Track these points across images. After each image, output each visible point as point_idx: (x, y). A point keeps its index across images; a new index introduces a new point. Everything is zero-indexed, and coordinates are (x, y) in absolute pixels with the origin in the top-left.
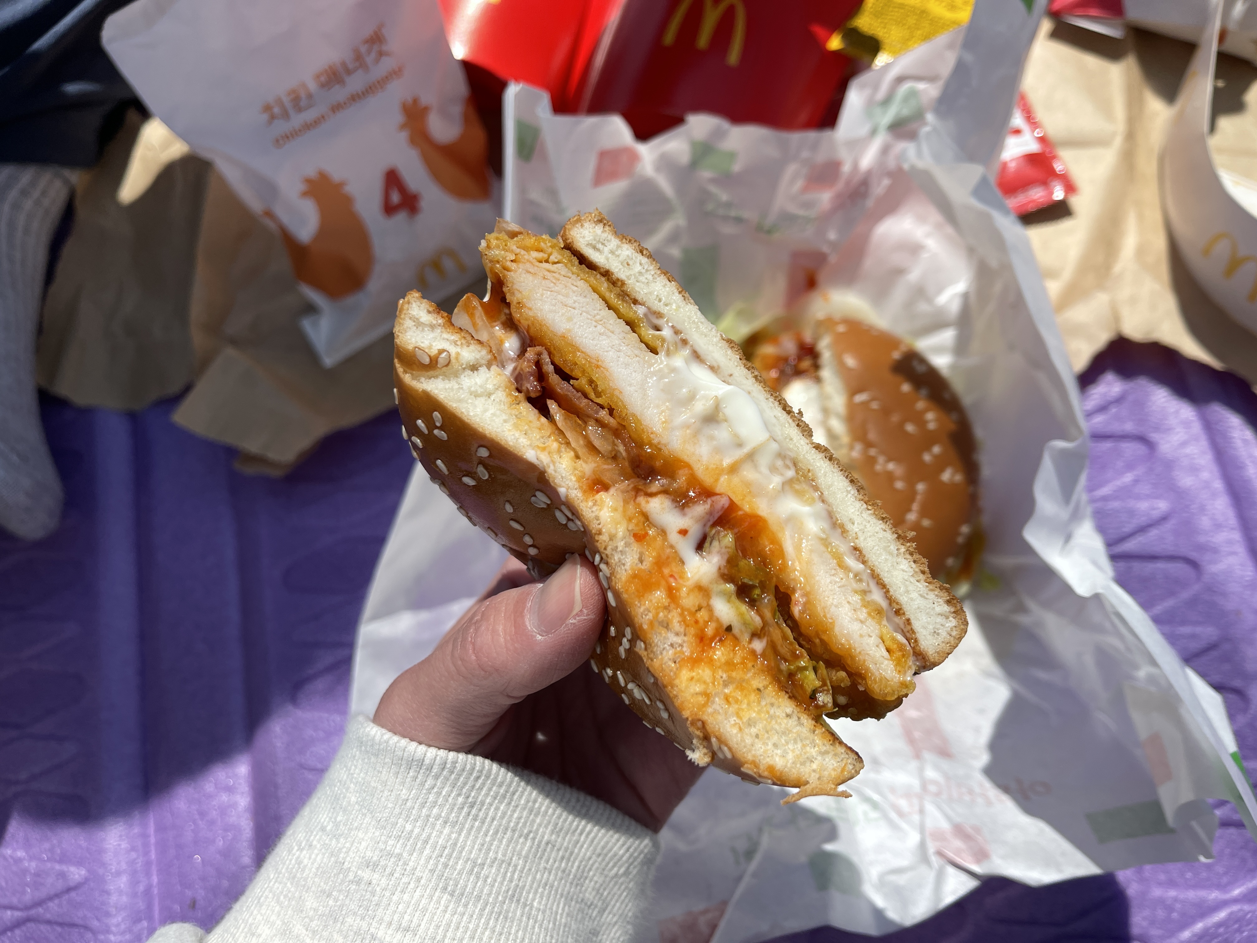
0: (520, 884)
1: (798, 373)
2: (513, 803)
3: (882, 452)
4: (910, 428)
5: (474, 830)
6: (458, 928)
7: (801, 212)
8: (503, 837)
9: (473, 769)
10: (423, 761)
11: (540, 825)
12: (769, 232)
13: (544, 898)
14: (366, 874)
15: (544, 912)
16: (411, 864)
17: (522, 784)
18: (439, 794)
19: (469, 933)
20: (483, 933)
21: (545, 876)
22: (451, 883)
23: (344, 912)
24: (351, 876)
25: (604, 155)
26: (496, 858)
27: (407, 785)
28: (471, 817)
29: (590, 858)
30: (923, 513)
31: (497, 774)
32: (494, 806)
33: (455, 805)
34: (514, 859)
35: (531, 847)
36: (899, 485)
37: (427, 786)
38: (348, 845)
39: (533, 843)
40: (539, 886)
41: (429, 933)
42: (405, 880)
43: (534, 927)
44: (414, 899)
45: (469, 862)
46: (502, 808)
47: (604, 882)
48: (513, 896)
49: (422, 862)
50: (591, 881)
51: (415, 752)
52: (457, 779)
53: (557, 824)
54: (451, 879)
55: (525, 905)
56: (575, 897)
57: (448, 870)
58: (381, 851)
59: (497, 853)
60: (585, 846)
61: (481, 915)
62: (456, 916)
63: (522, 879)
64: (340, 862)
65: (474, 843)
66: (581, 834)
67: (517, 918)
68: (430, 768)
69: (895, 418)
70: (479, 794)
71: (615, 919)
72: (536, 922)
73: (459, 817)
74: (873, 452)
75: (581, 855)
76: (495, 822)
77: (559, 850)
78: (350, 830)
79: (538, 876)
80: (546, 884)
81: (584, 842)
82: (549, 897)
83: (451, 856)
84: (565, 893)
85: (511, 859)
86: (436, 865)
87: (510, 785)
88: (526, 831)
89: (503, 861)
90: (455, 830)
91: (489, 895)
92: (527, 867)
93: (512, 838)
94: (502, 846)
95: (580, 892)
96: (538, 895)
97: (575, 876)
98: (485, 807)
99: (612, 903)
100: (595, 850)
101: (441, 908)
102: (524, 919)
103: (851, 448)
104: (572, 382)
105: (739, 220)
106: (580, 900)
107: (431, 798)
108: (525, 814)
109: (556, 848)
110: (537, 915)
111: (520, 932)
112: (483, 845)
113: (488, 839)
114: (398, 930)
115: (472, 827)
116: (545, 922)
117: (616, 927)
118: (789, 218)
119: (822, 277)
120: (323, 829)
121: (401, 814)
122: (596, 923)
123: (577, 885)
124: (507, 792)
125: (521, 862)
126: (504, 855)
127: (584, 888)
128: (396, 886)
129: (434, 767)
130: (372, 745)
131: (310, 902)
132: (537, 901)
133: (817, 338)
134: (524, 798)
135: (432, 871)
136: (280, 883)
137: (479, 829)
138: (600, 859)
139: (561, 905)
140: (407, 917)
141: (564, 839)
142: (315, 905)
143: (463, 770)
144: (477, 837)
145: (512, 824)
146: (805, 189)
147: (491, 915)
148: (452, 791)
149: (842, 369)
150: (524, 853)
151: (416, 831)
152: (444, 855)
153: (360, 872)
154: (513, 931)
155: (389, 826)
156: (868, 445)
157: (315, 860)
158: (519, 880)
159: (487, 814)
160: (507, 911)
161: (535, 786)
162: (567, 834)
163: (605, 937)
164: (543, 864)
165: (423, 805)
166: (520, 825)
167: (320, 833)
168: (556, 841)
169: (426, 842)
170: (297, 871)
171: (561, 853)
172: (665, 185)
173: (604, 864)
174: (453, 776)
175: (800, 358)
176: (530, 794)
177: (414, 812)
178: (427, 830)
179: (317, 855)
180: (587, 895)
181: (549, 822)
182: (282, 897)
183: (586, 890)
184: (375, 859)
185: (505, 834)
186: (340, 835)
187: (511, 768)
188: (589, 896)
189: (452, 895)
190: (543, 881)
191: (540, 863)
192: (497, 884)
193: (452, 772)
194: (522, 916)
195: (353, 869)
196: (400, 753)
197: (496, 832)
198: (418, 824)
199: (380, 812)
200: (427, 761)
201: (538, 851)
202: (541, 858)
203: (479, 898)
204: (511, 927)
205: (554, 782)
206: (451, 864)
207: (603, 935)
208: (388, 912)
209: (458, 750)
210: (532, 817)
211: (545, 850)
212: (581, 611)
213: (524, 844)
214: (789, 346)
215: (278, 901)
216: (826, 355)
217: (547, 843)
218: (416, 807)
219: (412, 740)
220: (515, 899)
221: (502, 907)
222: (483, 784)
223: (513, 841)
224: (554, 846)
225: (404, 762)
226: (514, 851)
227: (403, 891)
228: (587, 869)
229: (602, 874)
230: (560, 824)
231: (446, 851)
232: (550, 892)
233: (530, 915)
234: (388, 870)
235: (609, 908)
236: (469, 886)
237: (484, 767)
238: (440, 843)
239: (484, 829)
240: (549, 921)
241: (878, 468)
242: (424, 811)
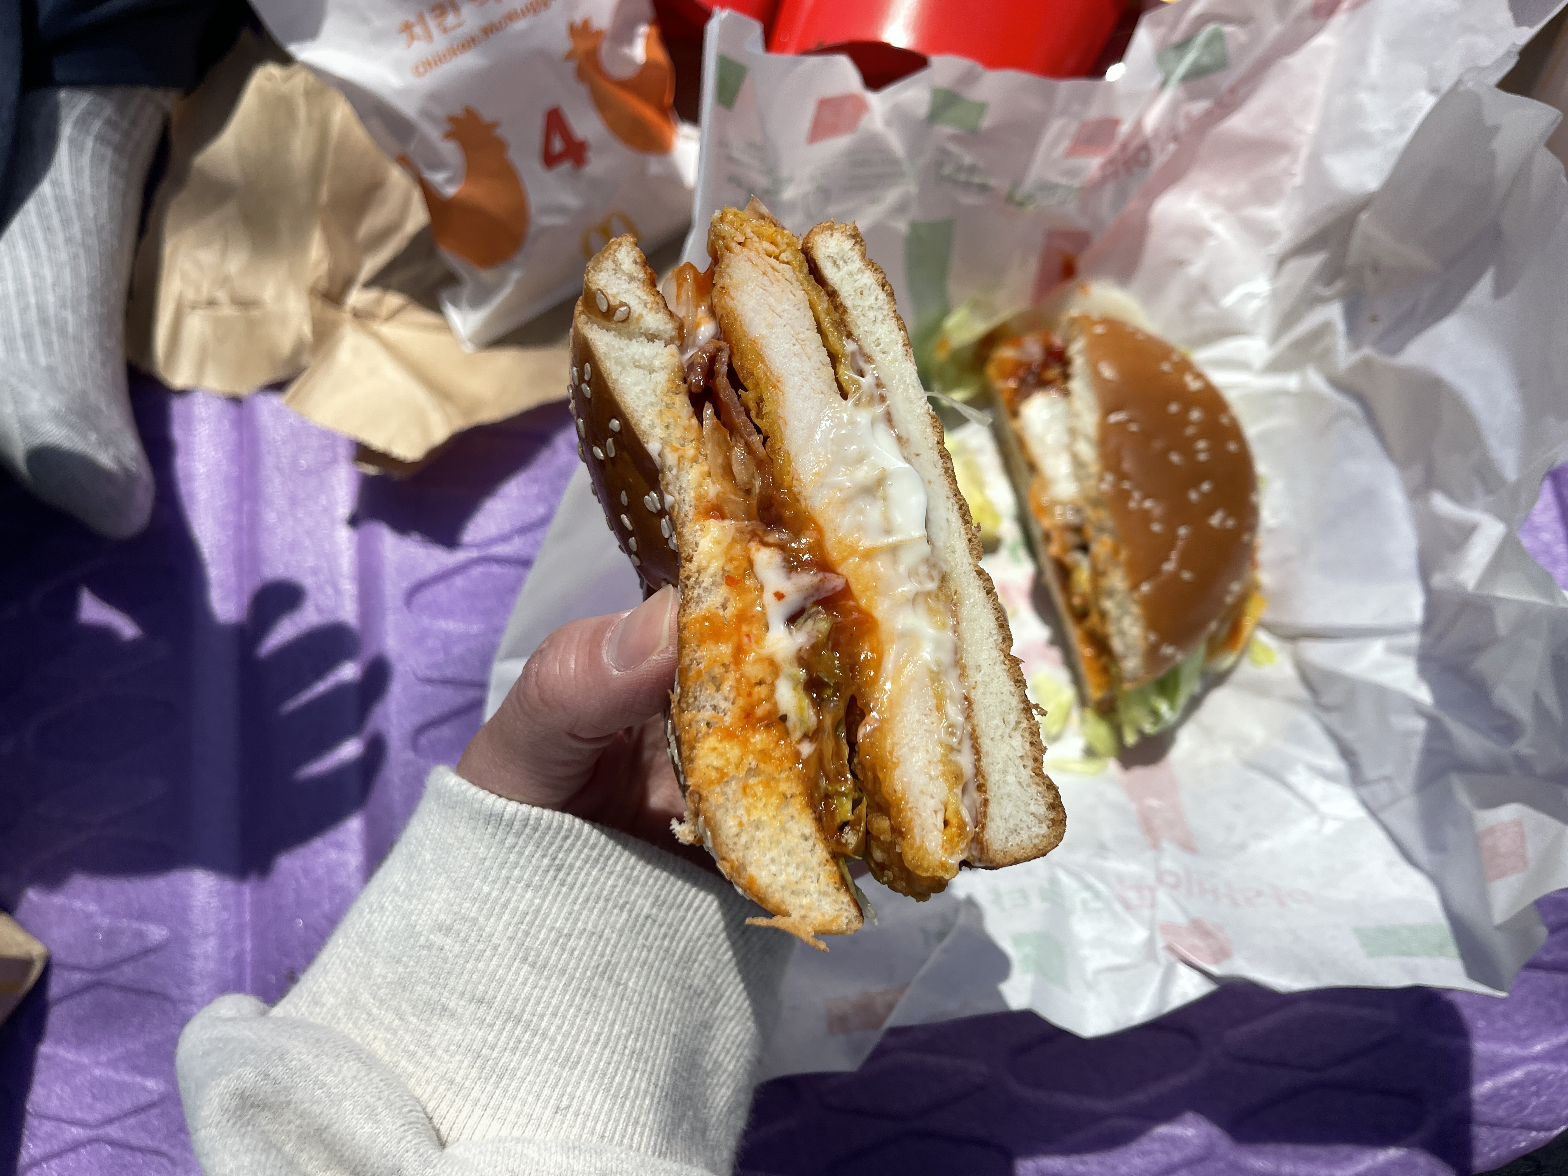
0: (613, 961)
1: (1042, 384)
2: (607, 869)
3: (1138, 487)
4: (1175, 458)
5: (561, 896)
6: (538, 1003)
7: (1063, 181)
8: (594, 907)
9: (560, 827)
10: (502, 816)
11: (638, 896)
12: (1021, 204)
13: (642, 979)
14: (438, 939)
15: (641, 995)
16: (488, 929)
17: (619, 848)
18: (521, 854)
19: (550, 1009)
20: (567, 1010)
21: (644, 954)
22: (532, 953)
23: (413, 980)
24: (422, 940)
25: (824, 104)
26: (585, 930)
27: (485, 842)
28: (557, 882)
29: (699, 939)
30: (1183, 564)
31: (589, 835)
32: (585, 871)
33: (539, 867)
34: (606, 931)
35: (627, 920)
36: (1156, 527)
37: (507, 845)
38: (420, 907)
39: (630, 916)
40: (636, 965)
41: (506, 1007)
42: (480, 946)
43: (628, 1010)
44: (491, 968)
45: (553, 933)
46: (594, 873)
47: (716, 967)
48: (604, 972)
49: (500, 928)
50: (701, 964)
51: (493, 805)
52: (542, 838)
53: (659, 896)
54: (532, 949)
55: (618, 984)
56: (681, 982)
57: (529, 939)
58: (455, 913)
59: (586, 923)
60: (693, 924)
61: (565, 991)
62: (537, 990)
63: (615, 956)
64: (412, 925)
65: (560, 910)
66: (688, 910)
67: (607, 997)
68: (510, 825)
69: (1158, 445)
70: (568, 856)
71: (731, 1013)
72: (630, 1004)
73: (543, 881)
74: (1127, 485)
75: (688, 934)
76: (586, 889)
77: (661, 926)
78: (424, 890)
79: (635, 954)
80: (645, 963)
81: (692, 920)
82: (648, 978)
83: (533, 924)
84: (668, 976)
85: (603, 932)
86: (516, 932)
87: (604, 849)
88: (621, 902)
89: (593, 933)
90: (538, 895)
91: (576, 969)
92: (622, 942)
93: (605, 908)
94: (593, 917)
95: (687, 977)
96: (635, 975)
97: (681, 958)
98: (574, 871)
99: (727, 994)
100: (705, 929)
101: (520, 980)
102: (617, 999)
103: (1101, 479)
104: (740, 391)
105: (983, 188)
106: (687, 986)
107: (513, 857)
108: (621, 881)
109: (657, 924)
110: (633, 997)
111: (611, 1013)
112: (570, 914)
113: (576, 908)
114: (471, 1001)
115: (559, 893)
116: (642, 1005)
117: (733, 1023)
118: (1049, 188)
119: (1082, 263)
120: (396, 890)
121: (478, 874)
122: (708, 1015)
123: (683, 969)
124: (600, 855)
125: (614, 936)
126: (595, 927)
127: (692, 973)
128: (470, 953)
129: (515, 823)
130: (449, 798)
131: (379, 969)
132: (633, 980)
133: (1068, 341)
134: (620, 864)
135: (511, 939)
136: (349, 948)
137: (567, 896)
138: (711, 940)
139: (663, 989)
140: (481, 988)
141: (667, 914)
142: (383, 972)
143: (549, 828)
144: (563, 905)
145: (605, 893)
146: (1071, 152)
147: (577, 991)
148: (536, 851)
149: (1097, 380)
150: (618, 926)
151: (495, 893)
152: (525, 922)
153: (432, 936)
154: (602, 1011)
155: (465, 887)
156: (1121, 476)
157: (386, 923)
158: (612, 956)
159: (576, 879)
160: (597, 989)
161: (634, 851)
162: (671, 908)
163: (720, 1032)
164: (641, 940)
165: (502, 866)
166: (615, 894)
167: (393, 894)
168: (657, 916)
169: (505, 906)
170: (367, 935)
171: (663, 930)
172: (896, 143)
173: (716, 946)
174: (537, 835)
175: (1045, 365)
176: (628, 860)
177: (492, 873)
178: (507, 894)
179: (388, 917)
180: (696, 981)
181: (649, 894)
182: (349, 964)
183: (695, 975)
184: (448, 922)
185: (597, 903)
186: (413, 896)
187: (605, 829)
188: (698, 981)
189: (533, 965)
190: (641, 960)
191: (637, 940)
192: (585, 958)
193: (535, 830)
194: (614, 996)
195: (425, 932)
196: (476, 806)
197: (587, 900)
198: (497, 886)
199: (455, 872)
200: (507, 816)
201: (635, 926)
202: (639, 933)
203: (563, 972)
204: (601, 1007)
205: (656, 848)
206: (532, 932)
207: (717, 1030)
208: (460, 982)
209: (544, 806)
210: (629, 886)
211: (644, 925)
212: (667, 647)
213: (619, 915)
214: (1033, 349)
215: (345, 968)
216: (1079, 363)
217: (648, 917)
218: (495, 867)
219: (492, 792)
220: (606, 977)
221: (590, 984)
222: (573, 845)
223: (606, 912)
224: (655, 921)
225: (481, 816)
226: (607, 923)
227: (478, 960)
228: (695, 952)
229: (713, 958)
230: (662, 897)
231: (528, 918)
232: (650, 973)
233: (623, 995)
234: (462, 935)
235: (724, 999)
236: (553, 958)
237: (573, 826)
238: (521, 908)
239: (572, 896)
240: (647, 1005)
241: (1132, 505)
242: (504, 872)
